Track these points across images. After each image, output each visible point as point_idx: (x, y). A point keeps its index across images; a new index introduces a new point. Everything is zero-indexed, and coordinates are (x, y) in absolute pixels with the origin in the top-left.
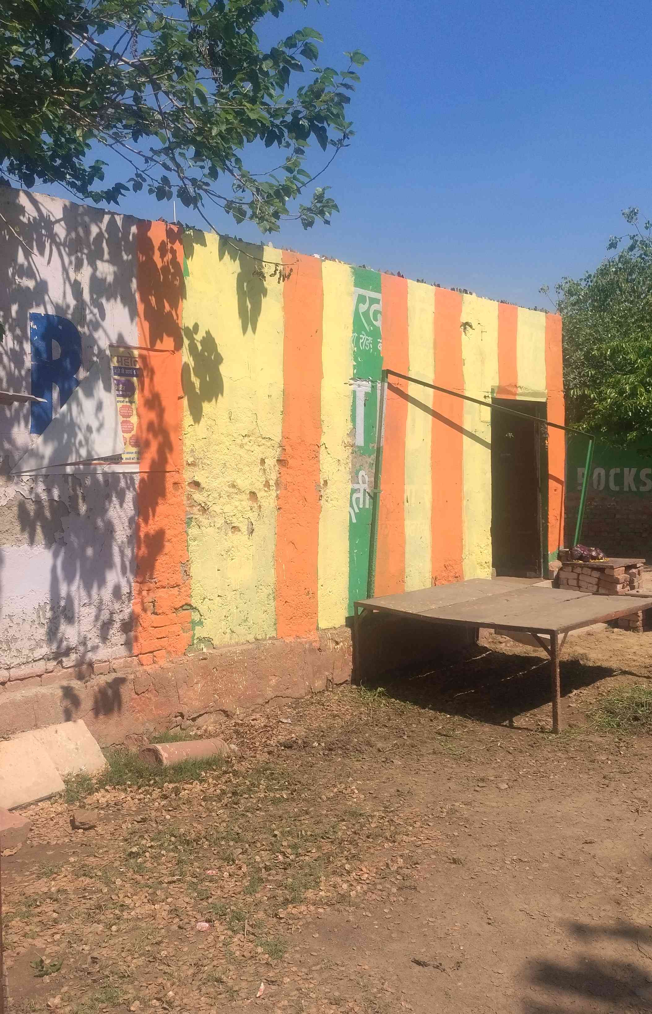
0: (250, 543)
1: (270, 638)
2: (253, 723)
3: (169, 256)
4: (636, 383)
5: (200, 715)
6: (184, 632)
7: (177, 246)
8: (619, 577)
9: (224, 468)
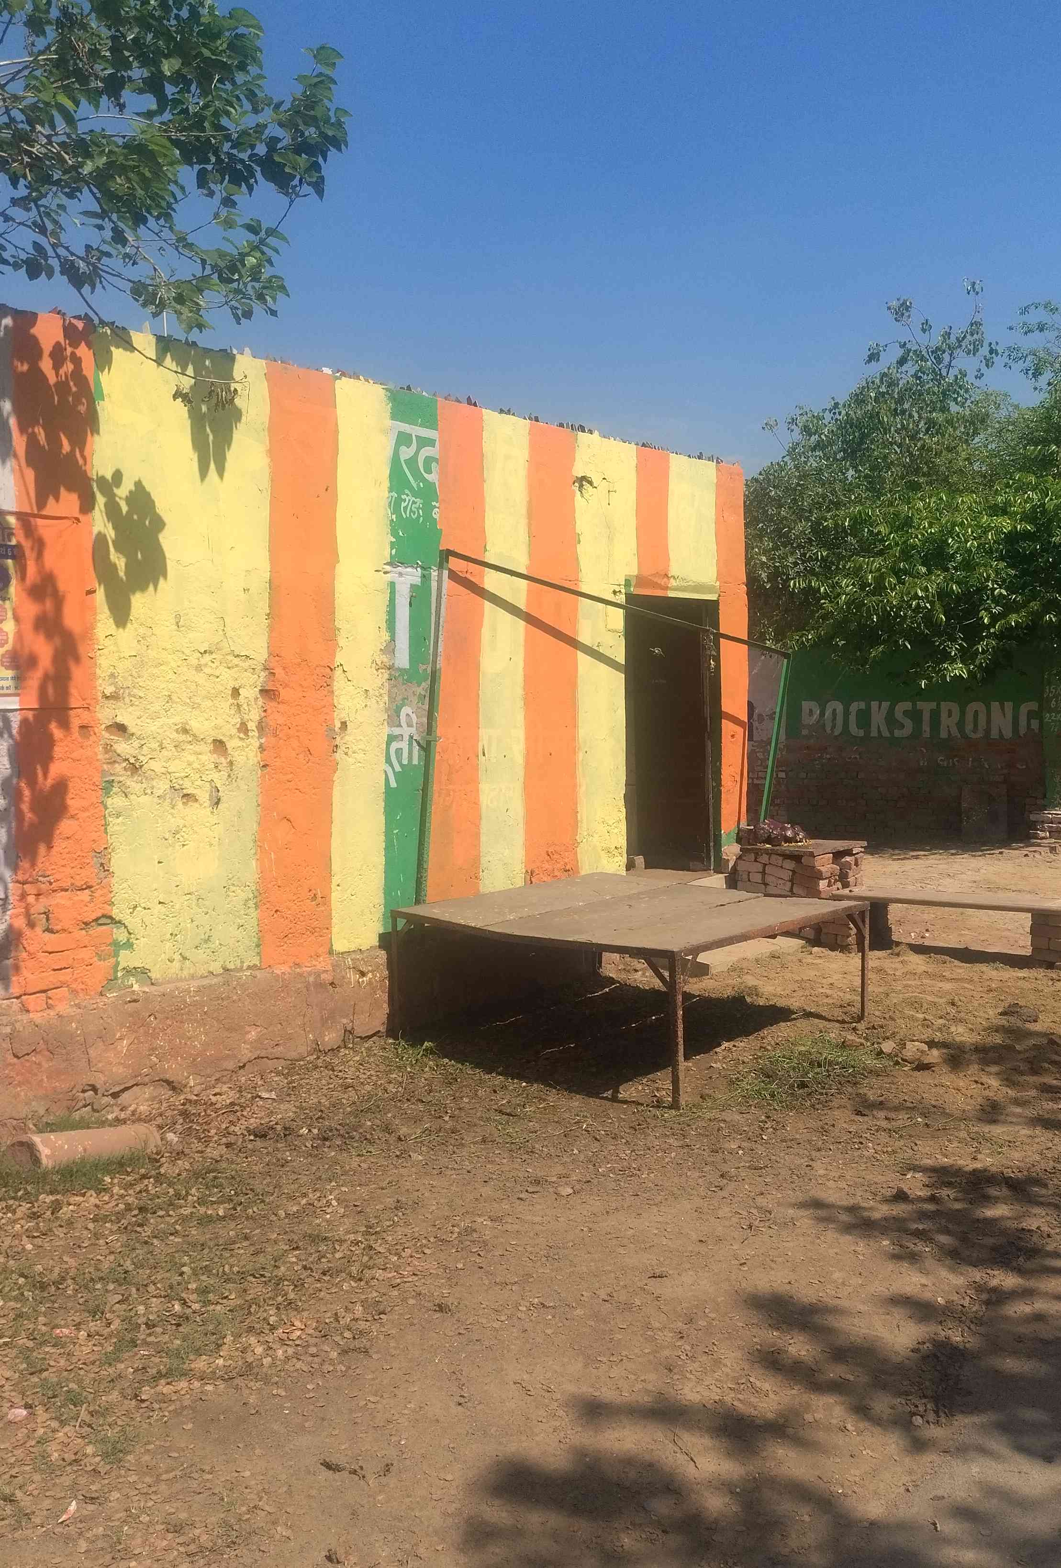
0: (213, 819)
1: (249, 968)
2: (214, 1099)
3: (69, 367)
4: (883, 570)
5: (127, 1089)
6: (100, 960)
7: (83, 351)
8: (822, 868)
9: (168, 702)
